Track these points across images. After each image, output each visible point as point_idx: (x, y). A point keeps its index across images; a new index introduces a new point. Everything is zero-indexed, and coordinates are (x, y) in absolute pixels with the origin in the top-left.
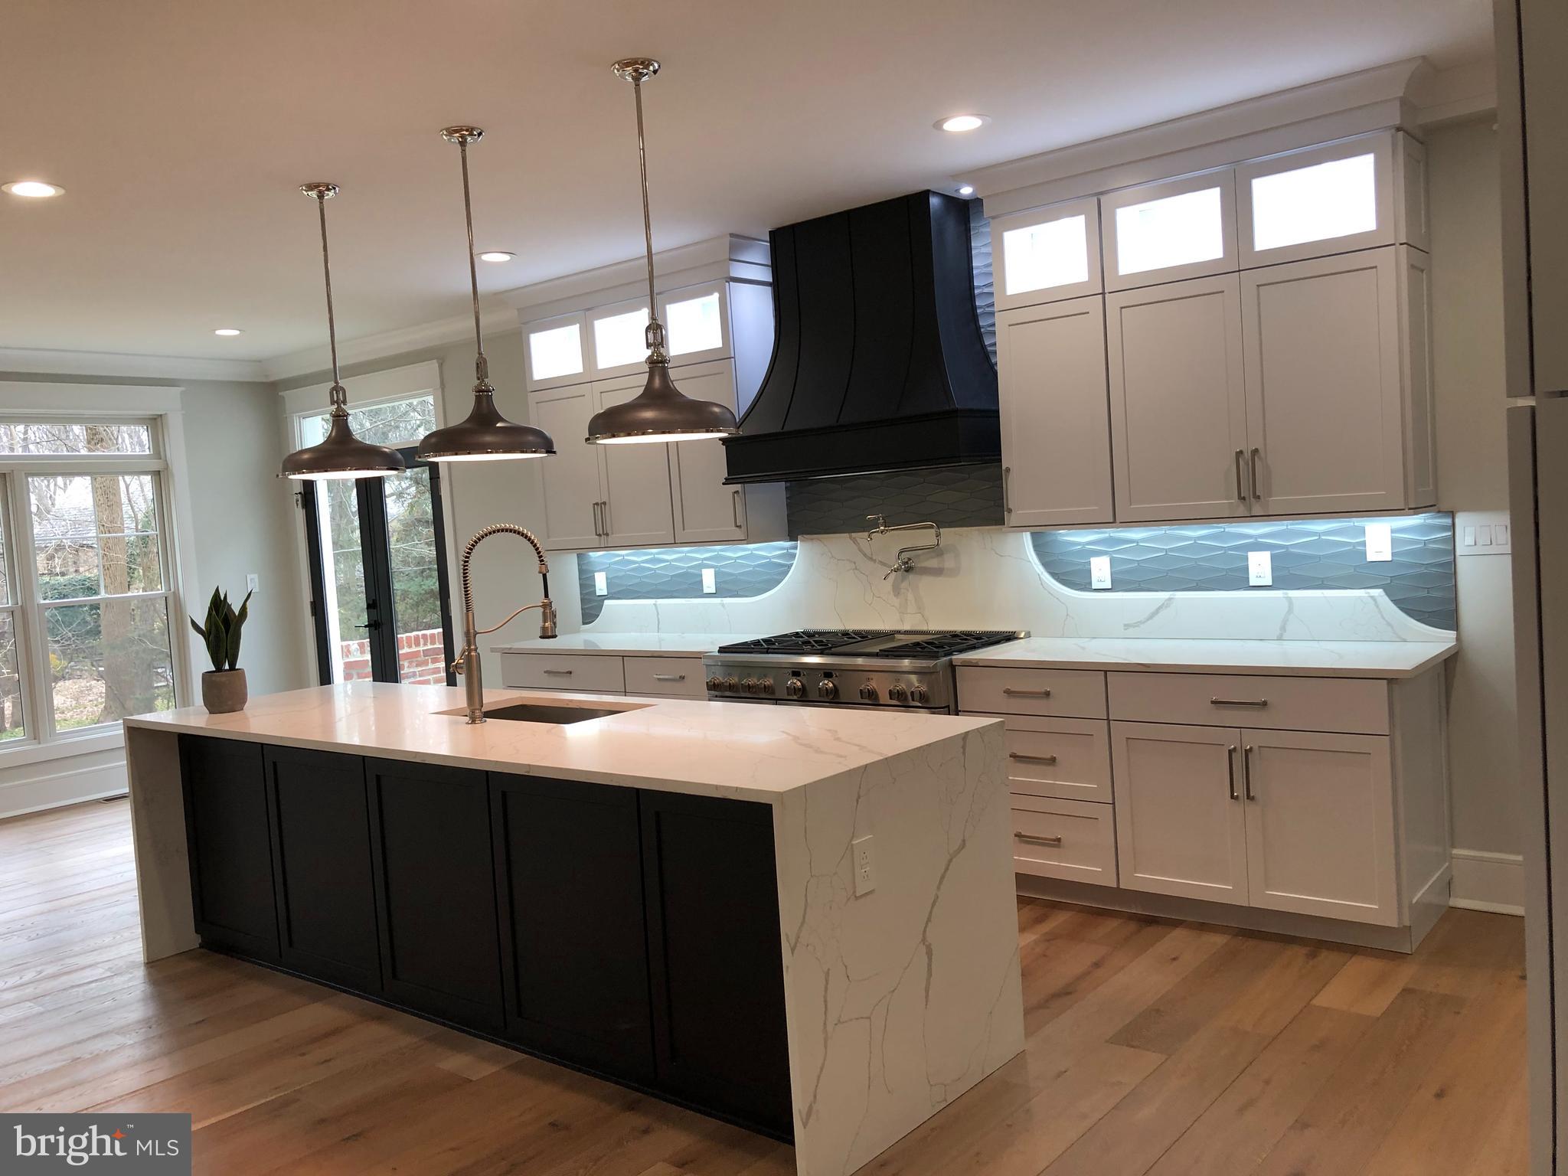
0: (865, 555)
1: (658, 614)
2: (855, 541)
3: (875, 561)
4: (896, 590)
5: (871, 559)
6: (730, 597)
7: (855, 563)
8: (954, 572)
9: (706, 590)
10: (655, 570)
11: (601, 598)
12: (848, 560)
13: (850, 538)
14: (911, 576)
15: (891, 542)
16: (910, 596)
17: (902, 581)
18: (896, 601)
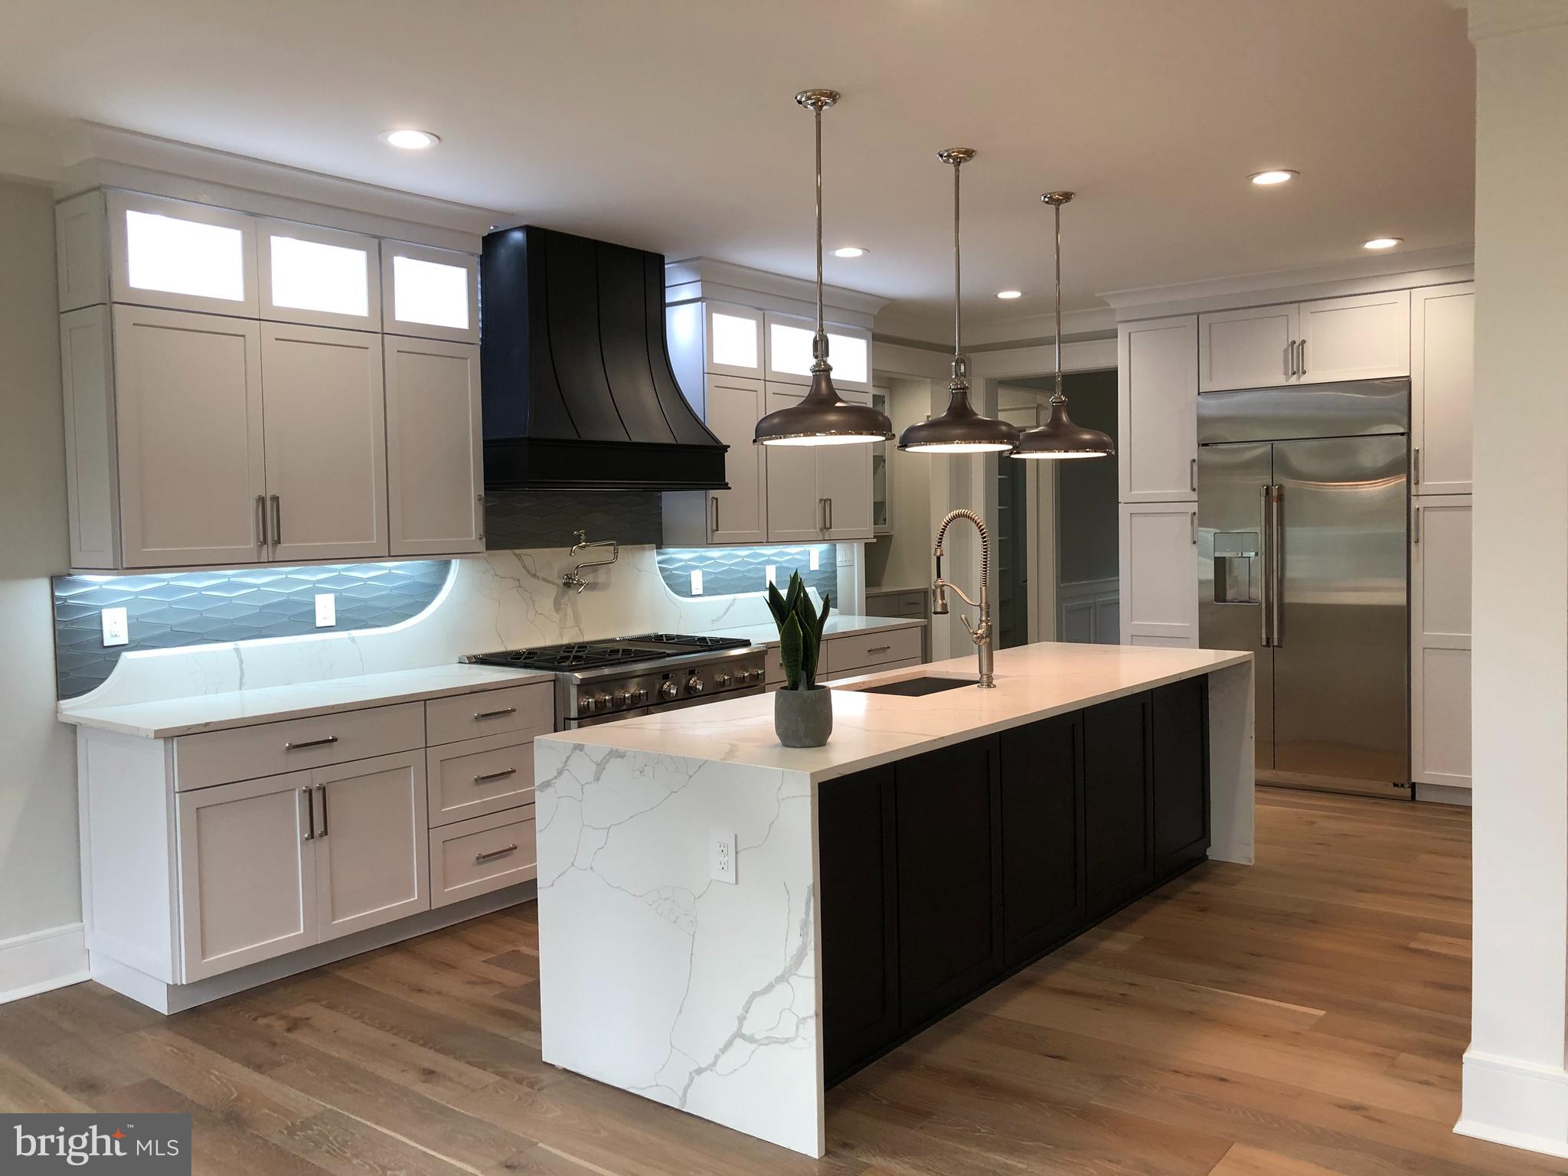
0: (529, 572)
1: (241, 662)
2: (519, 557)
3: (538, 578)
4: (557, 605)
5: (534, 576)
6: (355, 628)
7: (519, 580)
8: (605, 586)
9: (320, 622)
10: (230, 599)
11: (111, 650)
12: (512, 578)
13: (515, 555)
14: (571, 592)
15: (556, 560)
16: (569, 611)
17: (563, 597)
18: (556, 617)
